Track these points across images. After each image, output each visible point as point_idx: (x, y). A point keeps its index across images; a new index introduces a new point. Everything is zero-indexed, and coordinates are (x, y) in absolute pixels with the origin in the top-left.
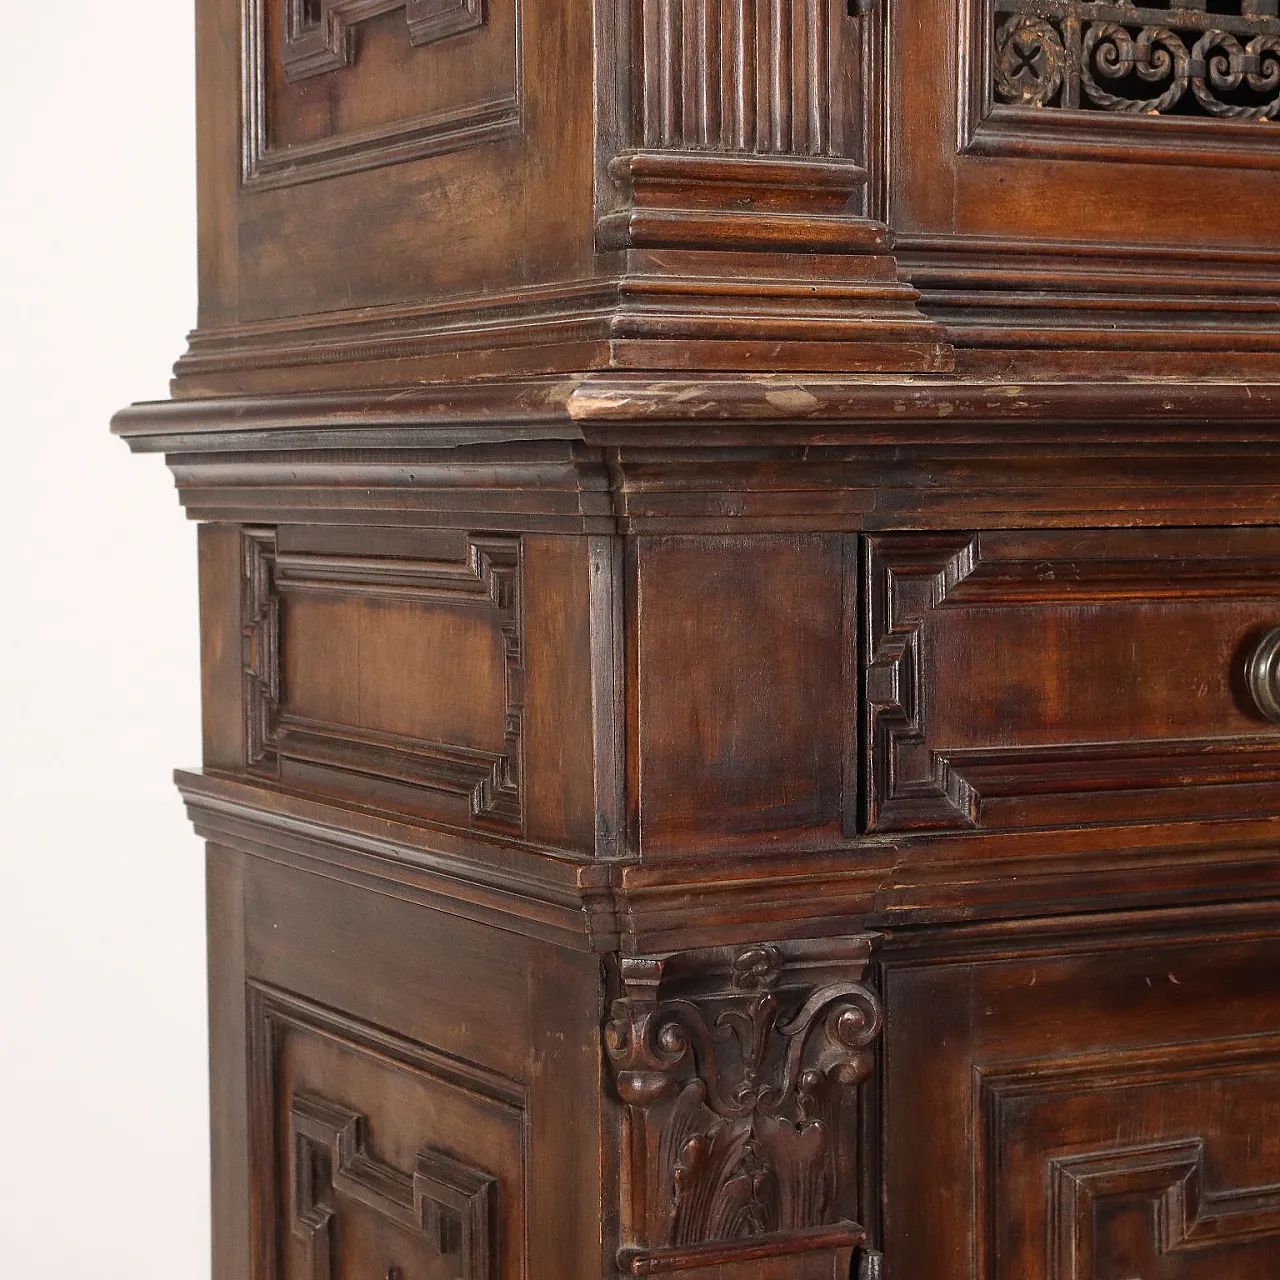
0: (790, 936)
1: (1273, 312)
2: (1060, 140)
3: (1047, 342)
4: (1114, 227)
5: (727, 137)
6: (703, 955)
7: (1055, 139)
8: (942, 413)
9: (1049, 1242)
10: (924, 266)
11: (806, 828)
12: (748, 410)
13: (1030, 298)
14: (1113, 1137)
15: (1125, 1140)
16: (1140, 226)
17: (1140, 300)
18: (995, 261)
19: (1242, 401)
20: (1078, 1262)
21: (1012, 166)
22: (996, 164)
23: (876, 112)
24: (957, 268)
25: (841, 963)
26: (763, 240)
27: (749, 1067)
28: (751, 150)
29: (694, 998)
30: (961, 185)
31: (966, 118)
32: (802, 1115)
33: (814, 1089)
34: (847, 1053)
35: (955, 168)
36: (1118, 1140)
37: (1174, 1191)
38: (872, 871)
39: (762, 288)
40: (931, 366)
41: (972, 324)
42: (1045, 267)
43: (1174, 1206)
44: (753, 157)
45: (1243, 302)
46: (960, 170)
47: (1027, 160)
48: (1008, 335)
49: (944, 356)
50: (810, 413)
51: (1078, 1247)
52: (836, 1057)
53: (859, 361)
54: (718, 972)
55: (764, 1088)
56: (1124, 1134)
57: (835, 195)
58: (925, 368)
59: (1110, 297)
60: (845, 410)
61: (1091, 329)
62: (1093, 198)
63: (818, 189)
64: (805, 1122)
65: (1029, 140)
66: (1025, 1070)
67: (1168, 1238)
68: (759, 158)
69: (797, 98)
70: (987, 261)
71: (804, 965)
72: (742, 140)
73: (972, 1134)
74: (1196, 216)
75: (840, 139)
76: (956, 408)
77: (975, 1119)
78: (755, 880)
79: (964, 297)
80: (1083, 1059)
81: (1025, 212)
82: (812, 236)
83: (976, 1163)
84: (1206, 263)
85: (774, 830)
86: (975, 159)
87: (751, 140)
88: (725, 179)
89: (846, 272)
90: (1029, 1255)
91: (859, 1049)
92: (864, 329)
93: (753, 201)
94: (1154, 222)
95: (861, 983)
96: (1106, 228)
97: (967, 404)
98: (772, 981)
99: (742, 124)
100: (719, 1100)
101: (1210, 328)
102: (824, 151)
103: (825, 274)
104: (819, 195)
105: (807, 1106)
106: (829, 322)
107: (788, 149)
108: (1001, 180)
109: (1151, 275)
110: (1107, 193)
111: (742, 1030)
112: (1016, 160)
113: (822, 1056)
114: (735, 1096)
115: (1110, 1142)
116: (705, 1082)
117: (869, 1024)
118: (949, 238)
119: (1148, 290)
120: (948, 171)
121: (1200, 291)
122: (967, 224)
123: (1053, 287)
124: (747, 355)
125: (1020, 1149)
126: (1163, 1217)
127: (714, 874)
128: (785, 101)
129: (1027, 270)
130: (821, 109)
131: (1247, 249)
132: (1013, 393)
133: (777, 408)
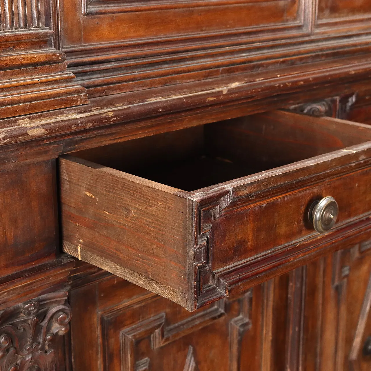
0: (41, 294)
1: (185, 58)
2: (117, 6)
3: (116, 82)
4: (135, 34)
5: (4, 25)
6: (12, 308)
7: (115, 6)
8: (88, 127)
9: (121, 355)
10: (73, 58)
11: (44, 258)
12: (22, 139)
13: (109, 66)
14: (139, 319)
15: (143, 319)
16: (142, 33)
17: (144, 61)
18: (96, 53)
19: (183, 103)
20: (131, 360)
21: (100, 18)
22: (95, 18)
23: (55, 6)
24: (84, 57)
25: (58, 299)
26: (20, 64)
27: (29, 339)
28: (12, 29)
29: (11, 323)
30: (84, 27)
31: (85, 3)
32: (47, 348)
33: (51, 340)
34: (61, 327)
35: (82, 21)
36: (141, 320)
37: (157, 331)
38: (67, 269)
39: (21, 83)
40: (81, 103)
41: (91, 79)
42: (113, 52)
43: (157, 336)
44: (13, 32)
45: (176, 56)
46: (83, 21)
47: (105, 15)
48: (103, 81)
49: (85, 99)
50: (43, 135)
51: (131, 356)
52: (57, 328)
53: (56, 105)
54: (18, 312)
55: (34, 345)
56: (143, 318)
57: (43, 41)
58: (79, 104)
59: (135, 61)
60: (56, 132)
61: (129, 74)
62: (127, 25)
63: (37, 40)
64: (48, 350)
65: (106, 8)
66: (113, 309)
67: (156, 345)
68: (16, 32)
69: (28, 7)
70: (94, 53)
71: (45, 302)
72: (9, 25)
73: (99, 332)
74: (160, 27)
75: (44, 20)
76: (93, 124)
77: (99, 328)
78: (29, 282)
79: (88, 68)
80: (131, 301)
81: (106, 33)
82: (37, 60)
83: (100, 340)
84: (163, 43)
85: (34, 261)
86: (89, 17)
87: (12, 25)
88: (4, 42)
89: (49, 71)
90: (116, 361)
91: (65, 325)
92: (58, 93)
93: (14, 47)
94: (146, 31)
95: (64, 304)
96: (132, 35)
97: (96, 122)
98: (36, 312)
99: (8, 19)
100: (20, 352)
101: (166, 68)
102: (38, 25)
103: (42, 74)
104: (37, 42)
105: (49, 345)
106: (44, 93)
107: (25, 26)
108: (97, 23)
109: (147, 50)
110: (131, 23)
111: (27, 329)
112: (102, 15)
113: (53, 328)
114: (26, 349)
115: (138, 321)
116: (15, 348)
117: (68, 317)
118: (81, 46)
119: (146, 56)
120: (80, 22)
121: (163, 54)
122: (87, 40)
123: (116, 60)
124: (17, 110)
125: (112, 331)
126: (154, 339)
127: (15, 284)
128: (24, 9)
129: (107, 54)
130: (36, 10)
131: (175, 36)
132: (111, 114)
133: (32, 136)
